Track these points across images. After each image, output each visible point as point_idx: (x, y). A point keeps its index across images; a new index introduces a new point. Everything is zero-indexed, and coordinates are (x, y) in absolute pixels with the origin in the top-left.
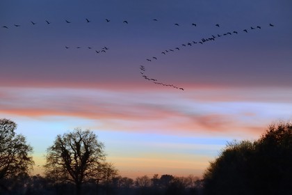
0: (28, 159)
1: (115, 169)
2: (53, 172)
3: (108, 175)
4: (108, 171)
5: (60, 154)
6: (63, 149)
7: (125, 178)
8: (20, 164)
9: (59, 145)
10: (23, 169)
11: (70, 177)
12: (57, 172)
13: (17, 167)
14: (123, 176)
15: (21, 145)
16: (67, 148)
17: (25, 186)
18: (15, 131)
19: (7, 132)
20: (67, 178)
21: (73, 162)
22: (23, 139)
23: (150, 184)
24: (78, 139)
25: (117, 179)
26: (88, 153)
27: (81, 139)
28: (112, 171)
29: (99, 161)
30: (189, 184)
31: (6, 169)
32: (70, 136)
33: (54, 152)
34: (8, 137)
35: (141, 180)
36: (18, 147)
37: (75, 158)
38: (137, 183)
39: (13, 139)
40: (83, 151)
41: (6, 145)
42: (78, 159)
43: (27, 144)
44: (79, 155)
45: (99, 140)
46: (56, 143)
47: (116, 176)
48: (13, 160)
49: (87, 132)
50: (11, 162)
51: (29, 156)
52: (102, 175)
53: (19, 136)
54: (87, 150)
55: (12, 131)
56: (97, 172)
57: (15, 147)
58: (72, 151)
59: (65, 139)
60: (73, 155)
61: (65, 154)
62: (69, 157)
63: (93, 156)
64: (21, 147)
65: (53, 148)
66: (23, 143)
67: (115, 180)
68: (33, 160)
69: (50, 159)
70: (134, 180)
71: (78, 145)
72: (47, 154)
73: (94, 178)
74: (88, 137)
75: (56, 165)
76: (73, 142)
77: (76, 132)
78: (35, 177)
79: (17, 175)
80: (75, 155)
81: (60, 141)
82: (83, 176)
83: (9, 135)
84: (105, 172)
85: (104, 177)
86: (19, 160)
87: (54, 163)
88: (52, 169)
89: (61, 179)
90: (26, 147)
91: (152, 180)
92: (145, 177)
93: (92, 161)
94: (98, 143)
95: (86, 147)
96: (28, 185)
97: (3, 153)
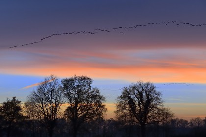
0: (102, 107)
1: (172, 112)
2: (122, 117)
3: (167, 118)
4: (166, 114)
5: (127, 102)
6: (129, 98)
7: (182, 120)
8: (96, 111)
9: (126, 95)
10: (99, 114)
11: (136, 120)
12: (125, 116)
13: (94, 113)
14: (179, 119)
15: (96, 96)
16: (132, 97)
17: (102, 127)
18: (91, 85)
19: (85, 86)
20: (133, 121)
21: (138, 108)
22: (97, 91)
23: (202, 124)
24: (140, 90)
25: (175, 121)
26: (149, 101)
27: (143, 89)
28: (170, 114)
29: (159, 106)
31: (86, 115)
32: (134, 87)
33: (122, 100)
34: (86, 90)
35: (195, 121)
36: (94, 97)
37: (139, 105)
38: (191, 123)
39: (90, 91)
40: (145, 99)
41: (85, 96)
42: (141, 105)
43: (101, 95)
44: (142, 102)
45: (157, 90)
46: (124, 94)
47: (173, 119)
48: (91, 107)
49: (148, 84)
50: (89, 109)
51: (103, 104)
52: (161, 118)
53: (94, 89)
54: (148, 98)
55: (89, 85)
56: (157, 115)
57: (91, 98)
58: (136, 99)
59: (130, 90)
60: (137, 103)
61: (131, 102)
62: (134, 104)
63: (153, 103)
64: (97, 98)
65: (121, 98)
66: (97, 94)
67: (173, 121)
68: (106, 107)
69: (118, 106)
70: (189, 121)
71: (141, 94)
72: (116, 102)
73: (156, 120)
74: (149, 88)
75: (124, 110)
76: (137, 92)
77: (138, 84)
78: (109, 121)
79: (94, 119)
80: (139, 102)
81: (127, 91)
82: (146, 119)
83: (86, 88)
84: (164, 115)
85: (163, 120)
86: (95, 108)
87: (123, 109)
88: (121, 114)
89: (129, 122)
90: (100, 98)
91: (204, 121)
92: (198, 119)
93: (153, 106)
94: (157, 92)
95: (147, 96)
96: (105, 127)
97: (83, 103)
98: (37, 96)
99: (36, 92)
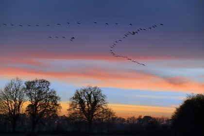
0: (58, 105)
1: (114, 112)
2: (73, 114)
3: (109, 116)
4: (109, 113)
5: (78, 102)
6: (80, 98)
7: (120, 118)
8: (52, 108)
9: (78, 96)
10: (55, 111)
11: (85, 117)
12: (76, 113)
13: (51, 110)
14: (119, 117)
15: (53, 96)
16: (83, 98)
17: (56, 122)
18: (49, 87)
19: (44, 87)
20: (82, 118)
21: (87, 107)
22: (54, 92)
23: (136, 122)
24: (89, 92)
25: (115, 118)
26: (96, 102)
27: (91, 92)
28: (111, 113)
29: (103, 106)
30: (162, 122)
31: (44, 111)
32: (85, 90)
33: (74, 101)
34: (45, 91)
35: (131, 119)
36: (51, 97)
37: (88, 105)
38: (128, 121)
39: (48, 92)
40: (93, 100)
41: (44, 96)
42: (90, 105)
43: (57, 95)
44: (90, 103)
45: (103, 93)
46: (76, 95)
47: (114, 117)
48: (48, 105)
49: (96, 88)
50: (47, 107)
51: (58, 103)
52: (105, 116)
53: (52, 90)
54: (95, 99)
55: (48, 87)
56: (102, 114)
57: (49, 98)
58: (85, 100)
59: (81, 92)
60: (86, 103)
61: (81, 102)
62: (84, 104)
63: (99, 103)
64: (53, 98)
65: (74, 98)
66: (54, 95)
67: (114, 119)
68: (61, 105)
69: (71, 105)
70: (126, 119)
71: (89, 96)
72: (70, 102)
73: (100, 117)
74: (96, 91)
75: (76, 109)
76: (86, 95)
77: (88, 88)
78: (62, 117)
79: (50, 115)
80: (88, 103)
81: (78, 93)
82: (93, 116)
83: (45, 89)
84: (107, 114)
85: (106, 117)
86: (52, 106)
87: (74, 108)
88: (73, 111)
89: (79, 118)
90: (56, 98)
91: (138, 119)
92: (133, 117)
93: (99, 106)
94: (103, 95)
95: (95, 97)
96: (58, 122)
97: (42, 101)
98: (3, 94)
99: (3, 91)
